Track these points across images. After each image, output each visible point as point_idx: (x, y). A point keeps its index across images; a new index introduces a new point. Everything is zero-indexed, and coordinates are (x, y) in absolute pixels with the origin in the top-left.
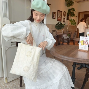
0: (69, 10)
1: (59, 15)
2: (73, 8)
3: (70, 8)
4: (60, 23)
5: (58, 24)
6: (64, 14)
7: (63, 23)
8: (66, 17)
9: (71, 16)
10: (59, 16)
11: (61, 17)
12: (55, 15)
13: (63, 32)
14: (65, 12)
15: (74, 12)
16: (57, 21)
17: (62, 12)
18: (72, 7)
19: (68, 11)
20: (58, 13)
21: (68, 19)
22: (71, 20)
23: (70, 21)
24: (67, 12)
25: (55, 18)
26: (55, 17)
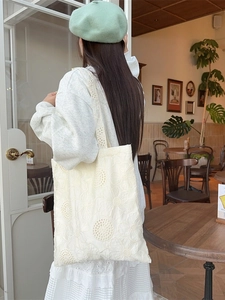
0: (205, 76)
1: (173, 94)
2: (215, 71)
3: (206, 69)
4: (177, 118)
5: (171, 120)
6: (187, 90)
7: (186, 118)
8: (195, 98)
9: (212, 93)
10: (172, 97)
11: (178, 98)
12: (159, 94)
13: (186, 147)
14: (191, 82)
15: (220, 82)
16: (169, 111)
17: (181, 83)
18: (214, 66)
19: (203, 79)
20: (171, 88)
21: (201, 104)
22: (212, 108)
23: (208, 109)
24: (198, 82)
25: (160, 104)
26: (161, 100)
